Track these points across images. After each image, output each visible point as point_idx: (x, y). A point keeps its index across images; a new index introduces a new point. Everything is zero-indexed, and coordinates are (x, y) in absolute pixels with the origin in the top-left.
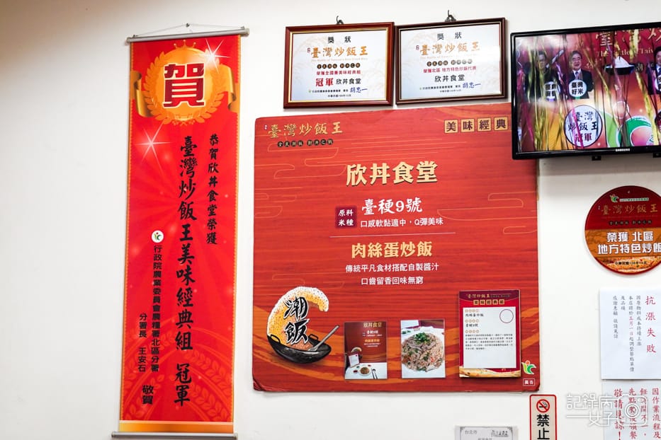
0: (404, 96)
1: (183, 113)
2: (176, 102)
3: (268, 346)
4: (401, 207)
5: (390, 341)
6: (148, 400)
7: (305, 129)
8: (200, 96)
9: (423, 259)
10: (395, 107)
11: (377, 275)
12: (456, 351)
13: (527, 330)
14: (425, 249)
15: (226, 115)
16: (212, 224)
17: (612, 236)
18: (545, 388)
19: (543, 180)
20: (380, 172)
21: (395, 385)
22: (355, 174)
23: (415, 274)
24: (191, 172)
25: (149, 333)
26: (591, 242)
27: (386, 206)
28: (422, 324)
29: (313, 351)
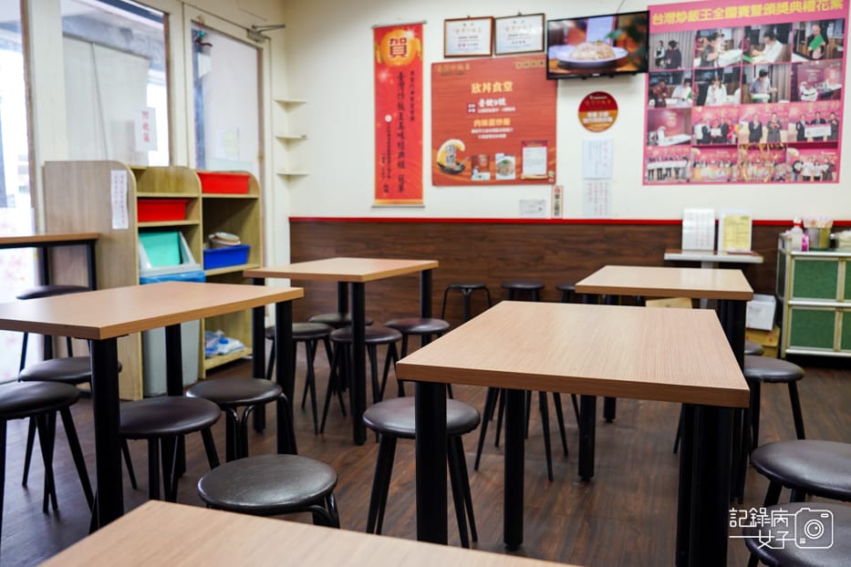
0: (498, 52)
1: (398, 61)
2: (395, 56)
3: (438, 166)
4: (496, 103)
5: (491, 163)
6: (386, 191)
7: (453, 67)
8: (405, 52)
9: (506, 127)
10: (494, 57)
11: (486, 134)
12: (520, 167)
13: (551, 157)
14: (507, 122)
15: (417, 62)
16: (412, 112)
17: (590, 114)
18: (559, 182)
19: (560, 89)
20: (487, 87)
21: (493, 182)
22: (476, 88)
23: (502, 133)
24: (402, 88)
25: (386, 161)
26: (581, 118)
27: (490, 102)
28: (506, 155)
29: (458, 168)
